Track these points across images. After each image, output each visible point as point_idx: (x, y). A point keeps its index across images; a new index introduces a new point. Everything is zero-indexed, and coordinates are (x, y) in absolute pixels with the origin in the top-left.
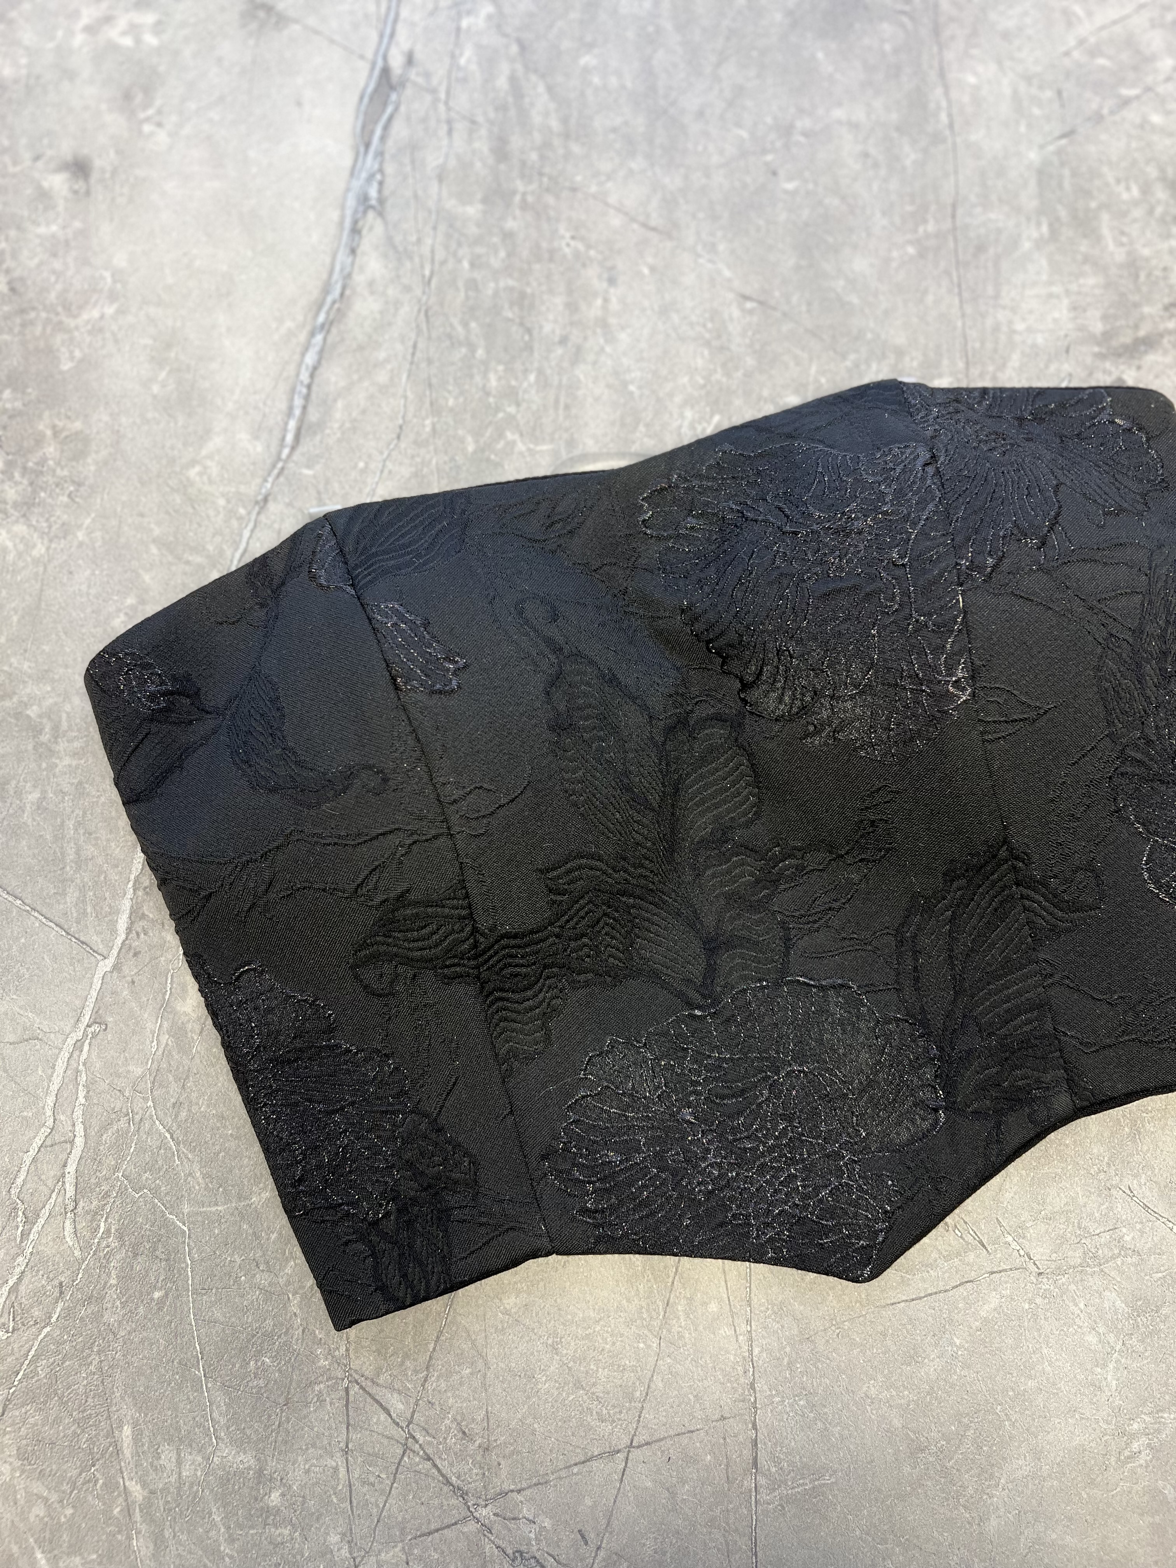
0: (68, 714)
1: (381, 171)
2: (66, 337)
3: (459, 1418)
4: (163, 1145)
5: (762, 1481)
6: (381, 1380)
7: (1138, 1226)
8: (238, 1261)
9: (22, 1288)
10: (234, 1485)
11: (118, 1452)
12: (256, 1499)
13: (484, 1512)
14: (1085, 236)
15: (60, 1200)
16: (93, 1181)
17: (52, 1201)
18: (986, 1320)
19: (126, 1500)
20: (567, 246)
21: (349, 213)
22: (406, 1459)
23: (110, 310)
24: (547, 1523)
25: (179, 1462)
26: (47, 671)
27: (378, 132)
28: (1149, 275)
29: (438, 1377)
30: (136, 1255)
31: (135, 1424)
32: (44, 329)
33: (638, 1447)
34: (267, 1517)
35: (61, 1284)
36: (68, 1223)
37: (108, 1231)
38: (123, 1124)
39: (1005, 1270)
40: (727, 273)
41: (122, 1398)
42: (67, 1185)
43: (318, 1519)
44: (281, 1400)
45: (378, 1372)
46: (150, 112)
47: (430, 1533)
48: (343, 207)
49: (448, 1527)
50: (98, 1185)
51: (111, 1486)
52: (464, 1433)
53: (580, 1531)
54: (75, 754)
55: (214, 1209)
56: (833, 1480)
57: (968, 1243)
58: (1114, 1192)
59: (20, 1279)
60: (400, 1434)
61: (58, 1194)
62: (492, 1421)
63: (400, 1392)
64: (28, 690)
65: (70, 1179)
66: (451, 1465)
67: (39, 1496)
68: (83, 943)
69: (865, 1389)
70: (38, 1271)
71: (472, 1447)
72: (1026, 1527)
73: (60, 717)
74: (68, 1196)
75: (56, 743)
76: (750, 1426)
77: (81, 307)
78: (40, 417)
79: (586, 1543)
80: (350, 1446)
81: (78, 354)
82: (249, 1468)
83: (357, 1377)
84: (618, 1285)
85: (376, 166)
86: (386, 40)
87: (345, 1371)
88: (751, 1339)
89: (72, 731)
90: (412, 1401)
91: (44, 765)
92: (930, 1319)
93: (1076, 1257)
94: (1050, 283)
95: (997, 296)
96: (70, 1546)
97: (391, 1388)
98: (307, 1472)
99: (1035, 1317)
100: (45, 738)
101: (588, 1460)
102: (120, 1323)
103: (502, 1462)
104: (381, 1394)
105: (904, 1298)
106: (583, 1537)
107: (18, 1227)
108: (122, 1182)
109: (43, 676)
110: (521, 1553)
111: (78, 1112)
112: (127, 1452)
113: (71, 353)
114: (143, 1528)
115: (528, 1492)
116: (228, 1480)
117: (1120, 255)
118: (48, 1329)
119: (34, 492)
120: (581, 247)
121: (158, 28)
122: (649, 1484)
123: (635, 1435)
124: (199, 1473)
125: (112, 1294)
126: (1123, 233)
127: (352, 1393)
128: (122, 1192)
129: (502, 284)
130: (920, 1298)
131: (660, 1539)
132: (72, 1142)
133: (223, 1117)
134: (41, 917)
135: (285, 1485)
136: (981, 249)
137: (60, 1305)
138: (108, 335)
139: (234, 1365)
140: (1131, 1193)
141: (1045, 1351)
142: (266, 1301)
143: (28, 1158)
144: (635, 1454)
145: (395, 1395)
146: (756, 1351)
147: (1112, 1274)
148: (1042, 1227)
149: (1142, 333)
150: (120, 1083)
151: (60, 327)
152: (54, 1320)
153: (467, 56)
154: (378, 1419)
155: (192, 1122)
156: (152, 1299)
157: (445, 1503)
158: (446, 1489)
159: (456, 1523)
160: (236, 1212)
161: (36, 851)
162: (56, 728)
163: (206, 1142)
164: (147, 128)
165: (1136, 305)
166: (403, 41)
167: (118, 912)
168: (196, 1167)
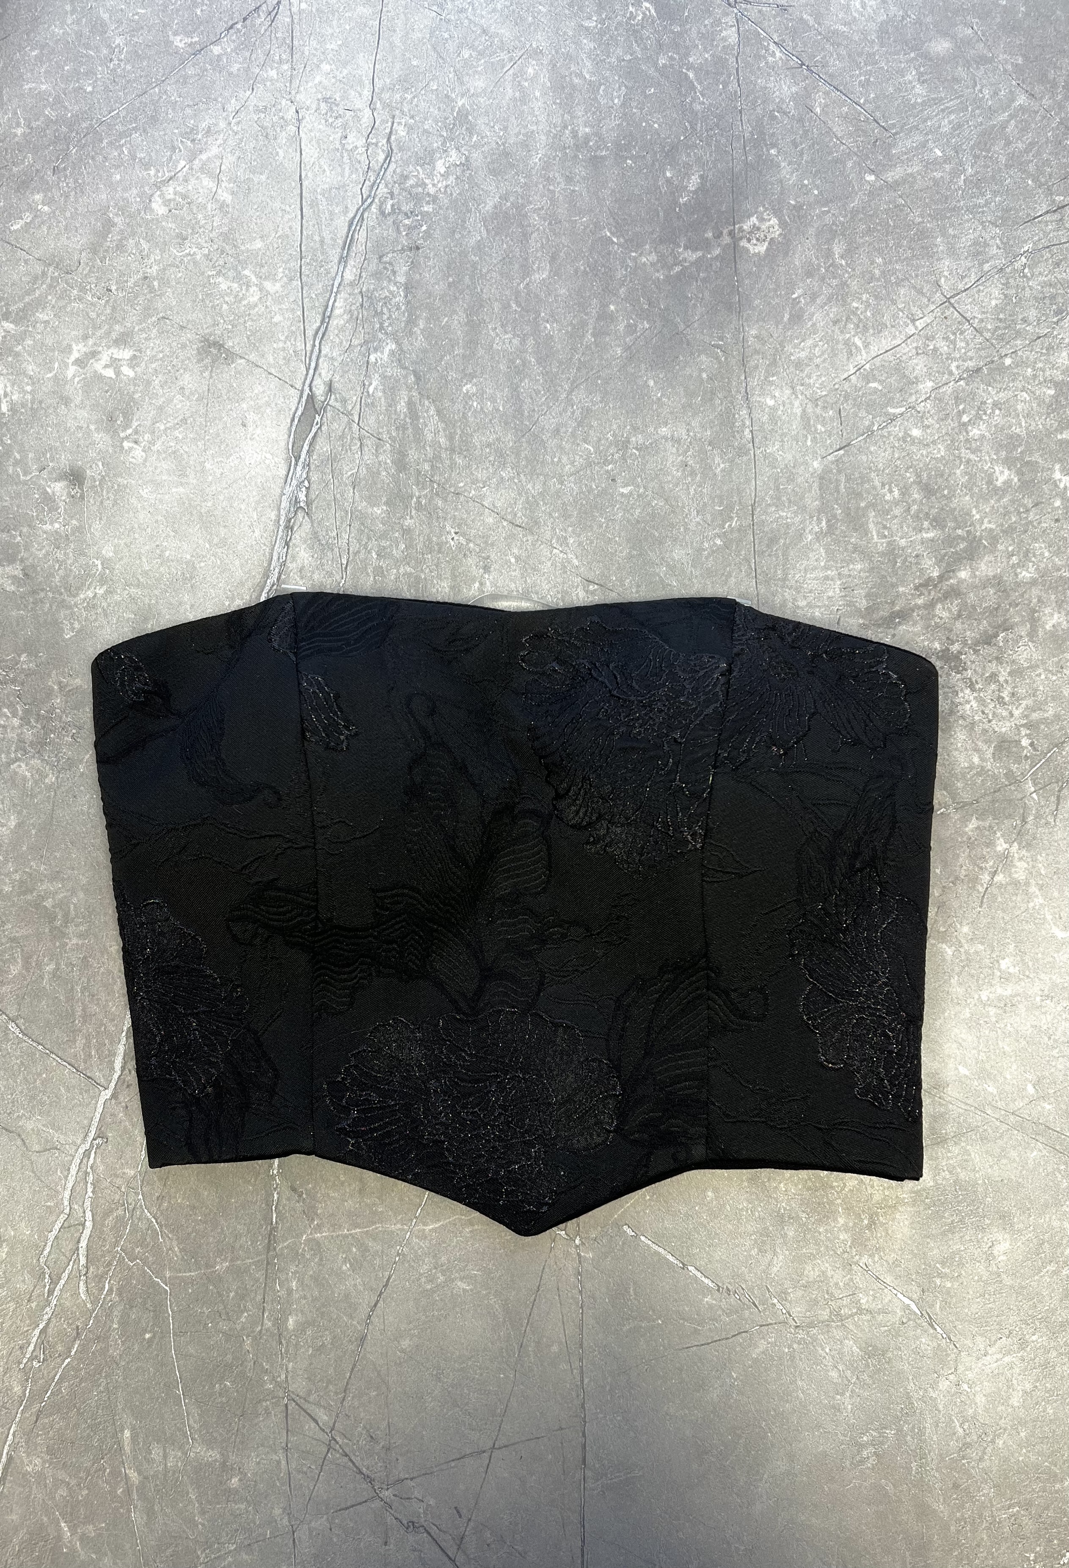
0: (74, 904)
1: (308, 478)
2: (68, 612)
3: (368, 1427)
4: (150, 1226)
5: (589, 1473)
6: (311, 1399)
7: (871, 1293)
8: (206, 1312)
9: (50, 1331)
10: (205, 1473)
11: (121, 1448)
12: (221, 1483)
13: (387, 1493)
14: (856, 530)
15: (75, 1266)
16: (99, 1253)
17: (70, 1267)
18: (756, 1361)
19: (127, 1484)
20: (452, 540)
21: (283, 512)
22: (329, 1455)
23: (101, 591)
24: (432, 1502)
25: (165, 1457)
26: (58, 872)
27: (306, 447)
28: (905, 560)
29: (353, 1397)
30: (131, 1307)
31: (133, 1429)
32: (51, 606)
33: (499, 1448)
34: (229, 1496)
35: (77, 1327)
36: (82, 1283)
37: (111, 1290)
38: (120, 1212)
39: (771, 1324)
40: (576, 562)
41: (123, 1409)
42: (81, 1256)
43: (266, 1497)
44: (239, 1412)
45: (309, 1392)
46: (129, 431)
47: (347, 1508)
48: (279, 510)
49: (360, 1504)
50: (103, 1256)
51: (116, 1473)
52: (372, 1437)
53: (456, 1508)
54: (80, 936)
55: (187, 1274)
56: (641, 1473)
57: (744, 1304)
58: (854, 1267)
59: (47, 1324)
60: (326, 1438)
61: (74, 1262)
62: (392, 1429)
63: (325, 1408)
64: (44, 887)
65: (82, 1252)
66: (362, 1459)
67: (63, 1481)
68: (89, 1077)
69: (665, 1408)
70: (61, 1318)
71: (378, 1448)
72: (783, 1511)
73: (69, 908)
74: (81, 1264)
75: (66, 927)
76: (581, 1434)
77: (79, 589)
78: (49, 675)
79: (460, 1517)
80: (289, 1445)
81: (77, 625)
82: (216, 1461)
83: (294, 1396)
84: (485, 1332)
85: (304, 476)
86: (311, 372)
87: (285, 1393)
88: (582, 1373)
89: (79, 918)
90: (334, 1414)
91: (58, 944)
92: (715, 1359)
93: (825, 1314)
94: (826, 568)
95: (785, 579)
96: (86, 1518)
97: (318, 1404)
98: (259, 1463)
99: (792, 1358)
100: (58, 923)
101: (462, 1458)
102: (121, 1356)
103: (399, 1458)
104: (311, 1408)
105: (696, 1343)
106: (458, 1512)
107: (45, 1286)
108: (121, 1254)
109: (55, 876)
110: (413, 1523)
111: (88, 1203)
112: (127, 1448)
113: (72, 624)
114: (139, 1504)
115: (418, 1480)
116: (201, 1469)
117: (881, 545)
118: (69, 1360)
119: (46, 734)
120: (462, 540)
121: (133, 362)
122: (506, 1475)
123: (496, 1440)
124: (180, 1464)
125: (115, 1335)
126: (885, 527)
127: (290, 1407)
128: (121, 1261)
129: (402, 570)
130: (708, 1344)
131: (515, 1514)
132: (83, 1225)
133: (194, 1207)
134: (57, 1059)
135: (242, 1473)
136: (773, 541)
137: (78, 1342)
138: (100, 610)
139: (204, 1387)
140: (867, 1269)
141: (799, 1383)
142: (227, 1341)
143: (51, 1236)
144: (496, 1453)
145: (322, 1410)
146: (586, 1381)
147: (851, 1327)
148: (800, 1293)
149: (897, 608)
150: (119, 1181)
151: (63, 604)
152: (73, 1353)
153: (375, 384)
154: (309, 1427)
155: (172, 1211)
156: (144, 1339)
157: (358, 1486)
158: (358, 1476)
159: (366, 1501)
160: (204, 1277)
161: (53, 1009)
162: (66, 915)
163: (182, 1226)
164: (126, 445)
165: (893, 586)
166: (325, 372)
167: (114, 1055)
168: (175, 1243)
